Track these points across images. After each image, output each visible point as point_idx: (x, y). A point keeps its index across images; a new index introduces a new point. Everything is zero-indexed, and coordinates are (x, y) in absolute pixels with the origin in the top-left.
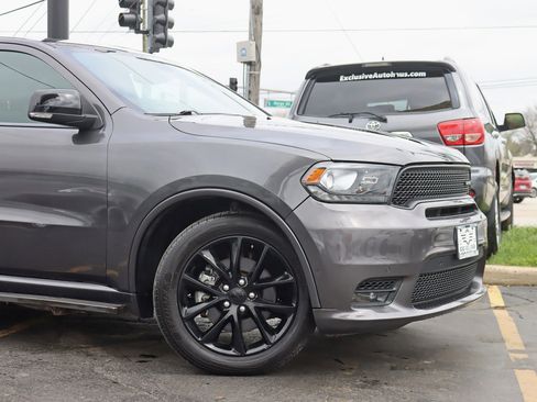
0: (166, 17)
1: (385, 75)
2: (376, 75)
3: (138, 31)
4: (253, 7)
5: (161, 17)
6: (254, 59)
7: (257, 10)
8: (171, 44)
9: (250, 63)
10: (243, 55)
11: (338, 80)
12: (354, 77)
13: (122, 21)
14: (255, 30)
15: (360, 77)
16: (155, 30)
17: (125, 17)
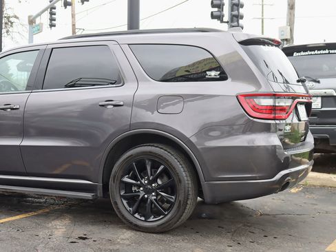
0: (239, 13)
1: (322, 52)
2: (316, 52)
3: (222, 22)
4: (289, 5)
5: (235, 13)
6: (289, 37)
7: (292, 7)
9: (286, 40)
10: (283, 35)
11: (292, 55)
12: (302, 53)
13: (213, 16)
14: (290, 19)
15: (306, 53)
16: (232, 20)
17: (214, 14)
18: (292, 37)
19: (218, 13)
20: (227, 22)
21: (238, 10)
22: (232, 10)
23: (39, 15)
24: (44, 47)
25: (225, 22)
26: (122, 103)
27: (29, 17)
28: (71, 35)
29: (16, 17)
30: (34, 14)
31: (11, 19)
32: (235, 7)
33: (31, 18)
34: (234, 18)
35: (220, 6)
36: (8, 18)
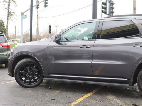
17: (104, 11)
19: (105, 11)
20: (108, 14)
21: (113, 10)
22: (110, 10)
23: (26, 11)
24: (99, 21)
25: (107, 14)
27: (21, 12)
29: (14, 12)
31: (12, 13)
32: (111, 9)
33: (22, 13)
34: (111, 13)
35: (105, 8)
36: (11, 13)
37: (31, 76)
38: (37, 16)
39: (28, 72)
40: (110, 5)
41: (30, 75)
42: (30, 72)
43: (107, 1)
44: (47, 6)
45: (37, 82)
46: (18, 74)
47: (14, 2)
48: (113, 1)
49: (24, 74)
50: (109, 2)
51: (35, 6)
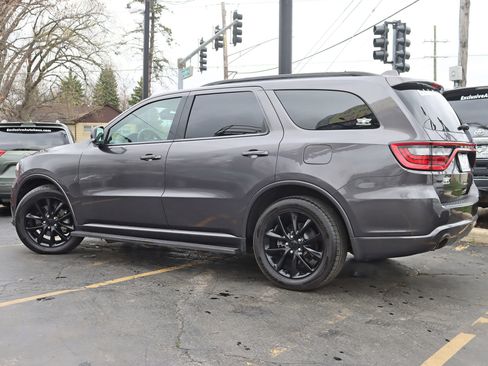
0: (405, 52)
3: (386, 62)
4: (461, 42)
5: (400, 52)
6: (461, 78)
8: (408, 69)
9: (458, 81)
10: (453, 76)
11: (459, 99)
12: (471, 97)
13: (376, 56)
14: (462, 58)
15: (475, 97)
16: (397, 61)
17: (377, 53)
18: (464, 78)
19: (382, 53)
20: (392, 63)
21: (404, 50)
22: (397, 49)
23: (189, 58)
24: (187, 94)
25: (389, 63)
26: (266, 153)
27: (179, 60)
28: (222, 79)
29: (165, 60)
30: (184, 57)
31: (161, 63)
32: (401, 46)
33: (181, 62)
34: (400, 58)
35: (383, 45)
36: (157, 61)
37: (53, 229)
38: (226, 68)
39: (45, 219)
40: (397, 36)
41: (51, 224)
42: (51, 217)
43: (387, 24)
44: (240, 41)
45: (67, 241)
46: (22, 221)
47: (166, 29)
48: (405, 24)
49: (38, 222)
50: (395, 27)
51: (211, 41)
